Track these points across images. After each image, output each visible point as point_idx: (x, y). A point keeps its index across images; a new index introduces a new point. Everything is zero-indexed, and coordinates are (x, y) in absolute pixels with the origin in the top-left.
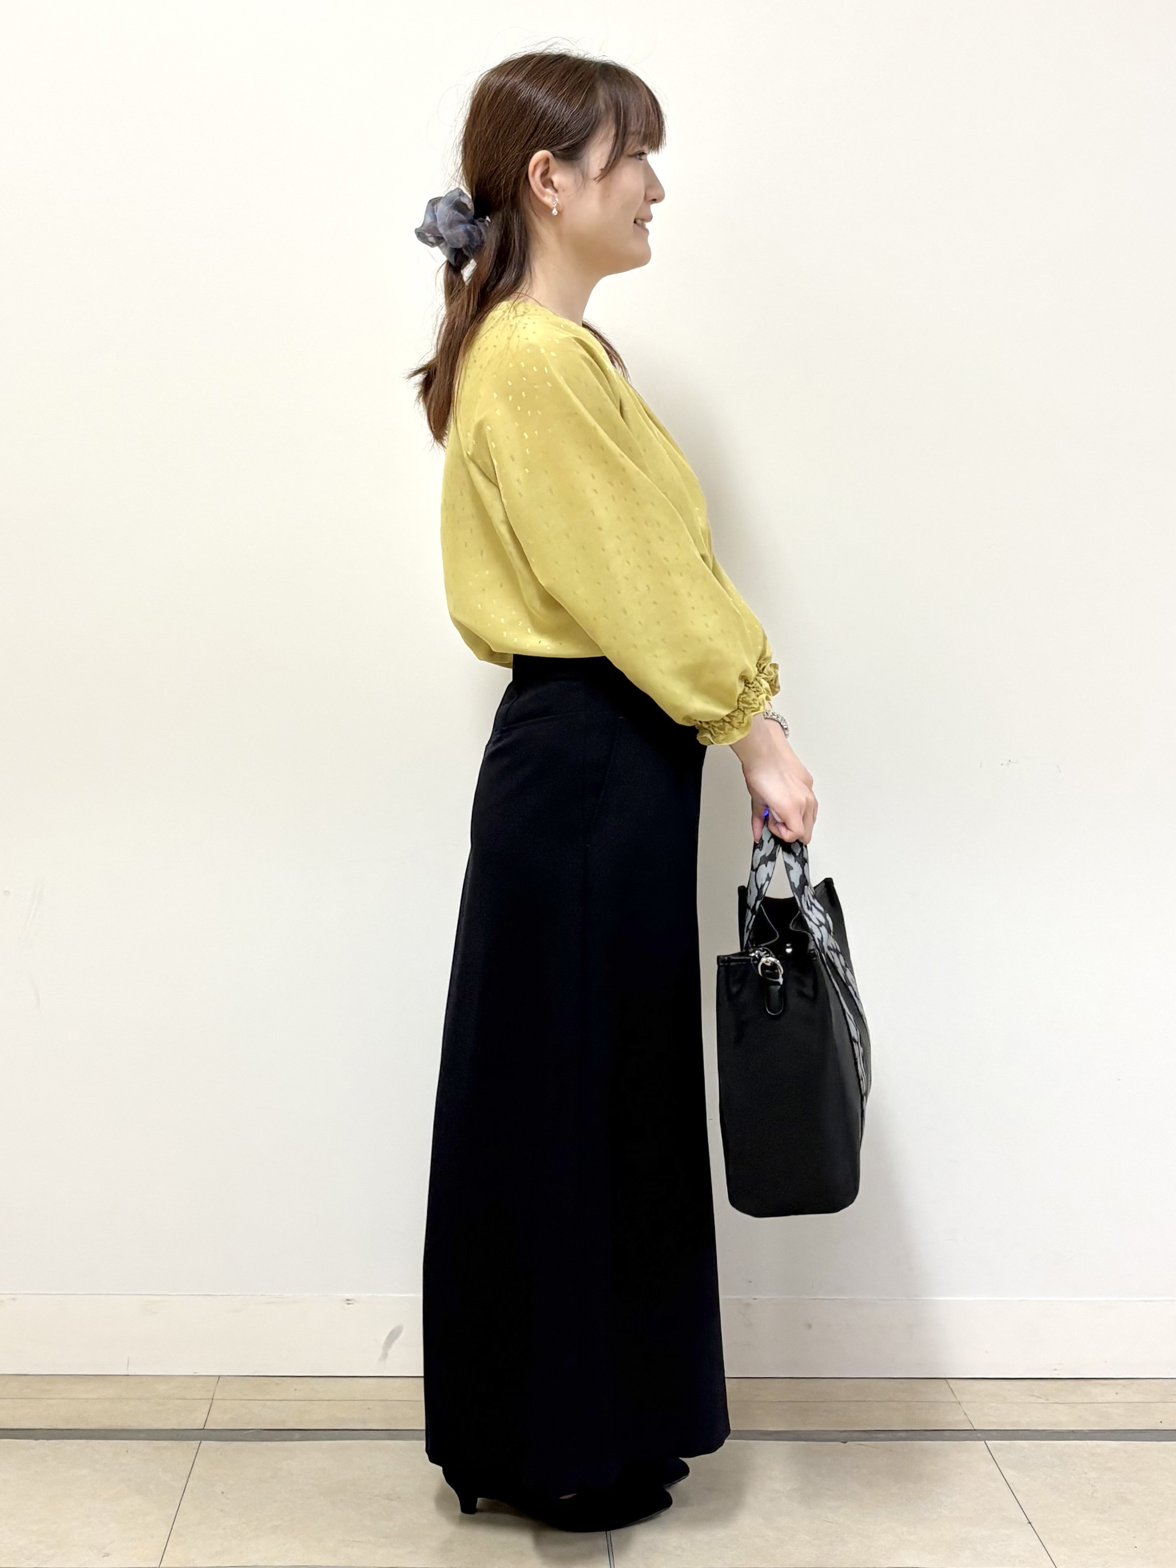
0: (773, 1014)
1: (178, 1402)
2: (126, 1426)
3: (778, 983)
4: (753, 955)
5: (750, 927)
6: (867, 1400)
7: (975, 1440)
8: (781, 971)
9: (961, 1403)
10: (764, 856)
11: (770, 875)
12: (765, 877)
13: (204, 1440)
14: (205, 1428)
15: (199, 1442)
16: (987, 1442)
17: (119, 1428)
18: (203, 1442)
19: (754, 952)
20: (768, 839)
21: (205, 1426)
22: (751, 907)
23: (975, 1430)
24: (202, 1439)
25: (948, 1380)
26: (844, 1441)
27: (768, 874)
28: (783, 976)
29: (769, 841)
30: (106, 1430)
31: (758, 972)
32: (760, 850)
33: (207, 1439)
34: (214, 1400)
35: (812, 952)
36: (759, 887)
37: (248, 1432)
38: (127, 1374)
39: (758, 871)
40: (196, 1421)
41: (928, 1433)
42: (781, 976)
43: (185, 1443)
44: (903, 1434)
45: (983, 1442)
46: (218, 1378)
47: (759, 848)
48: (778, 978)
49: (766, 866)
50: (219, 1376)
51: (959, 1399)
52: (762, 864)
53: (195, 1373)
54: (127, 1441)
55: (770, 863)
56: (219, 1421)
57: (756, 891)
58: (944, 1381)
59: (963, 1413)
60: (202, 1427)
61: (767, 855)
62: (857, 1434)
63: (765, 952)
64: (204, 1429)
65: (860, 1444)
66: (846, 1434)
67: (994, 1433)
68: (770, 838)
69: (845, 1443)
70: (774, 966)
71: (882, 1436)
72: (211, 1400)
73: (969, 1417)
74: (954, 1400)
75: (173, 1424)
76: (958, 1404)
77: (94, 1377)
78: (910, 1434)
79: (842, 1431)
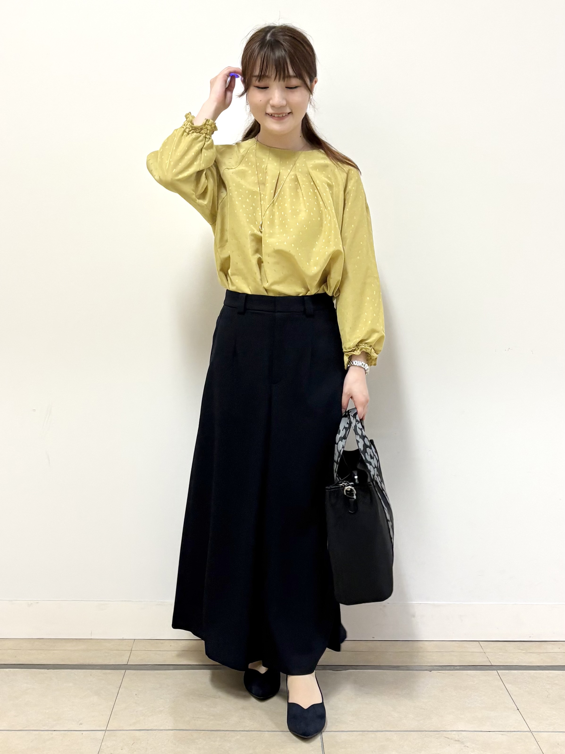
0: (352, 512)
1: (115, 651)
2: (90, 663)
3: (353, 498)
4: (341, 485)
5: (337, 470)
6: (441, 651)
7: (493, 670)
8: (355, 492)
9: (486, 653)
10: (341, 437)
11: (344, 446)
12: (342, 446)
13: (127, 670)
14: (128, 664)
15: (125, 670)
16: (498, 671)
17: (87, 664)
18: (126, 670)
19: (341, 483)
20: (342, 429)
21: (127, 663)
22: (336, 461)
23: (492, 665)
24: (126, 669)
25: (480, 642)
26: (430, 670)
27: (343, 445)
28: (356, 495)
29: (343, 430)
30: (81, 665)
31: (344, 493)
32: (339, 434)
33: (129, 669)
34: (132, 651)
35: (369, 483)
36: (339, 451)
37: (148, 666)
38: (91, 638)
39: (338, 444)
40: (123, 661)
41: (470, 667)
42: (355, 495)
43: (118, 671)
44: (458, 668)
45: (496, 671)
46: (134, 640)
47: (338, 434)
48: (353, 496)
49: (342, 441)
50: (135, 639)
51: (485, 651)
52: (340, 441)
53: (123, 638)
54: (91, 670)
55: (343, 440)
56: (134, 661)
57: (338, 453)
58: (477, 642)
59: (487, 657)
60: (126, 664)
61: (342, 436)
62: (437, 667)
63: (347, 483)
64: (127, 664)
65: (438, 672)
66: (431, 667)
67: (501, 667)
68: (343, 429)
69: (431, 671)
70: (351, 489)
71: (448, 668)
72: (131, 651)
73: (489, 659)
74: (482, 650)
75: (112, 662)
76: (484, 653)
77: (75, 640)
78: (461, 667)
79: (429, 666)
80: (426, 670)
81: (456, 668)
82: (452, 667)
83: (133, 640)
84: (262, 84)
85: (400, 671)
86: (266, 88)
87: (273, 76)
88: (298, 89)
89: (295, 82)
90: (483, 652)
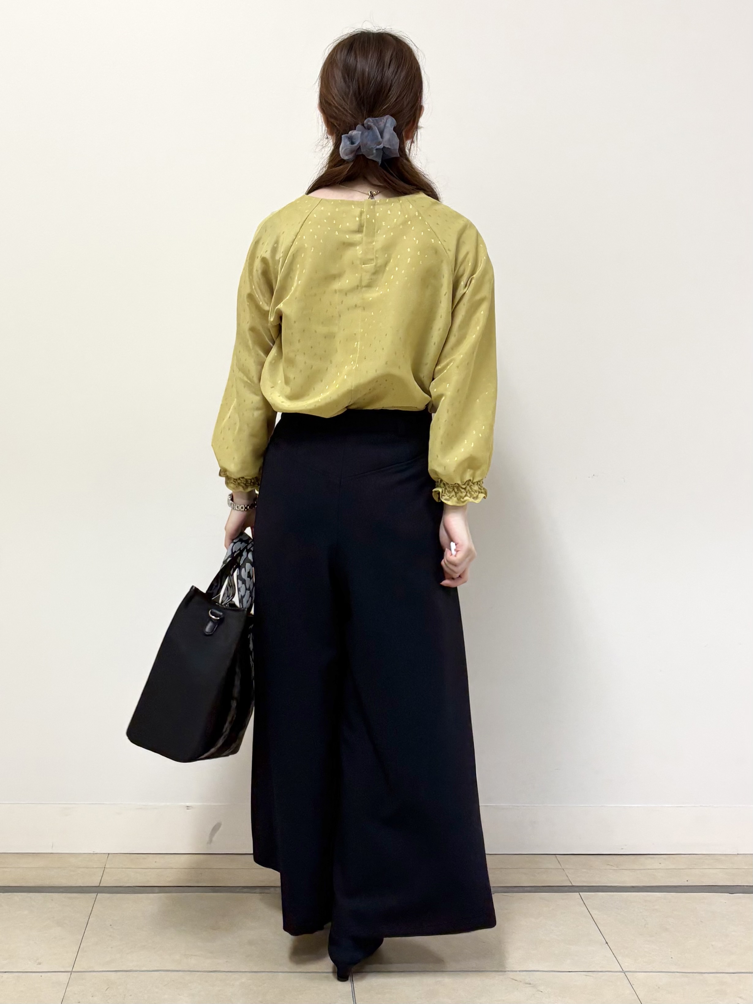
1: (83, 869)
2: (51, 885)
6: (506, 868)
7: (573, 892)
9: (564, 870)
14: (100, 885)
15: (96, 894)
16: (580, 893)
17: (47, 886)
21: (100, 884)
23: (573, 886)
24: (98, 892)
25: (557, 855)
30: (39, 887)
33: (101, 892)
37: (125, 888)
38: (52, 852)
40: (94, 881)
41: (544, 888)
43: (88, 895)
44: (528, 889)
45: (578, 893)
50: (109, 854)
51: (563, 867)
53: (94, 852)
54: (52, 894)
56: (108, 881)
58: (554, 856)
59: (566, 876)
60: (98, 885)
62: (501, 889)
67: (586, 889)
71: (516, 889)
72: (104, 868)
73: (569, 878)
74: (560, 867)
75: (80, 883)
76: (562, 870)
77: (32, 855)
78: (533, 889)
81: (526, 889)
82: (521, 889)
83: (105, 855)
90: (561, 868)
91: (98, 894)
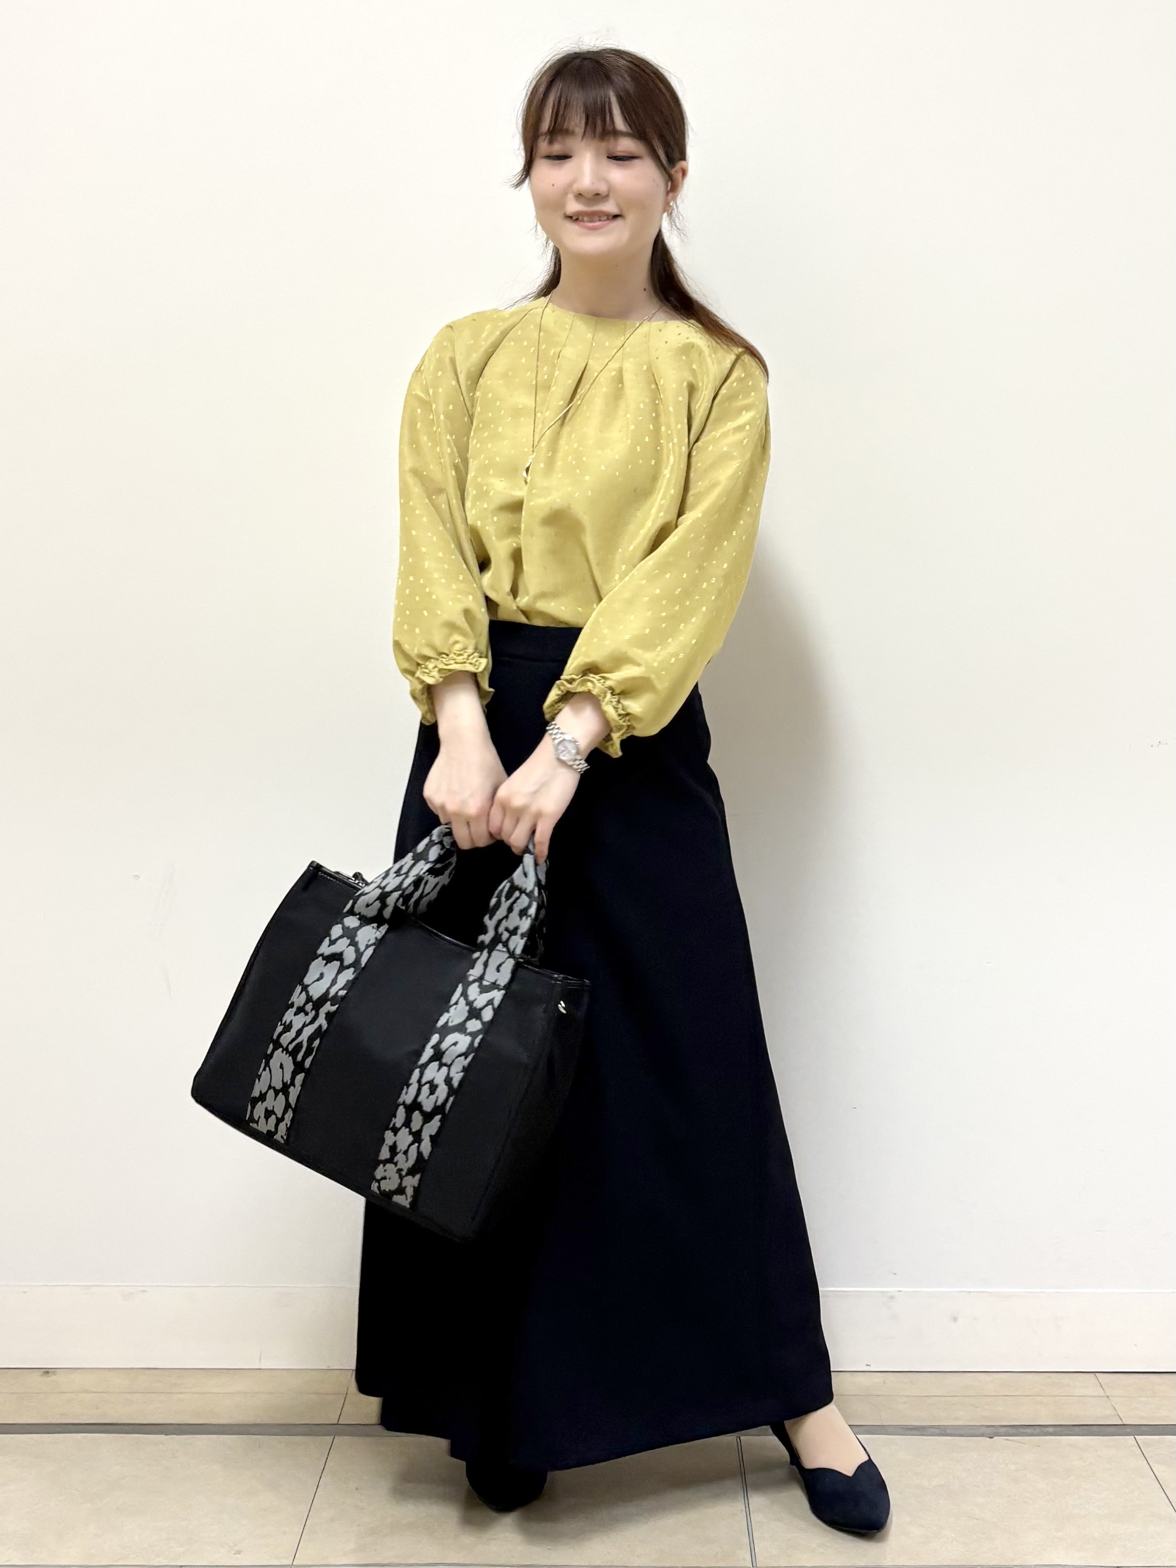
1: (311, 1396)
6: (1014, 1394)
7: (1126, 1435)
9: (1110, 1398)
13: (337, 1435)
14: (340, 1422)
15: (333, 1437)
16: (1136, 1436)
17: (251, 1423)
21: (338, 1421)
23: (1124, 1423)
24: (335, 1434)
25: (1098, 1374)
26: (990, 1436)
30: (237, 1425)
33: (341, 1434)
34: (347, 1394)
38: (259, 1368)
40: (329, 1417)
41: (1077, 1428)
43: (319, 1439)
44: (1051, 1430)
45: (1132, 1437)
51: (1108, 1395)
53: (328, 1367)
54: (258, 1436)
56: (352, 1417)
58: (1093, 1375)
59: (1113, 1407)
60: (336, 1422)
62: (1005, 1429)
64: (337, 1424)
65: (1007, 1440)
66: (993, 1429)
67: (1145, 1428)
69: (992, 1438)
71: (1029, 1430)
72: (345, 1395)
73: (1118, 1411)
74: (1102, 1393)
75: (305, 1420)
76: (1107, 1398)
77: (226, 1371)
78: (1058, 1429)
79: (988, 1426)
80: (982, 1435)
81: (1045, 1430)
82: (1038, 1430)
84: (557, 148)
85: (924, 1437)
86: (563, 157)
87: (579, 130)
88: (636, 162)
89: (626, 145)
90: (1105, 1395)
91: (336, 1437)
